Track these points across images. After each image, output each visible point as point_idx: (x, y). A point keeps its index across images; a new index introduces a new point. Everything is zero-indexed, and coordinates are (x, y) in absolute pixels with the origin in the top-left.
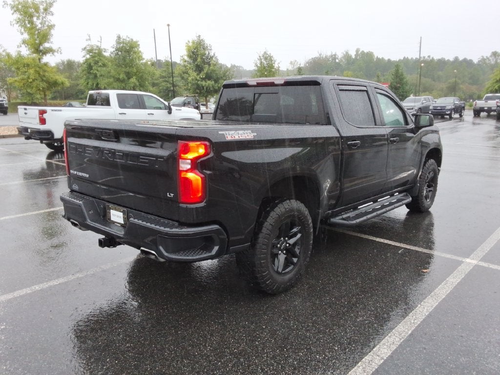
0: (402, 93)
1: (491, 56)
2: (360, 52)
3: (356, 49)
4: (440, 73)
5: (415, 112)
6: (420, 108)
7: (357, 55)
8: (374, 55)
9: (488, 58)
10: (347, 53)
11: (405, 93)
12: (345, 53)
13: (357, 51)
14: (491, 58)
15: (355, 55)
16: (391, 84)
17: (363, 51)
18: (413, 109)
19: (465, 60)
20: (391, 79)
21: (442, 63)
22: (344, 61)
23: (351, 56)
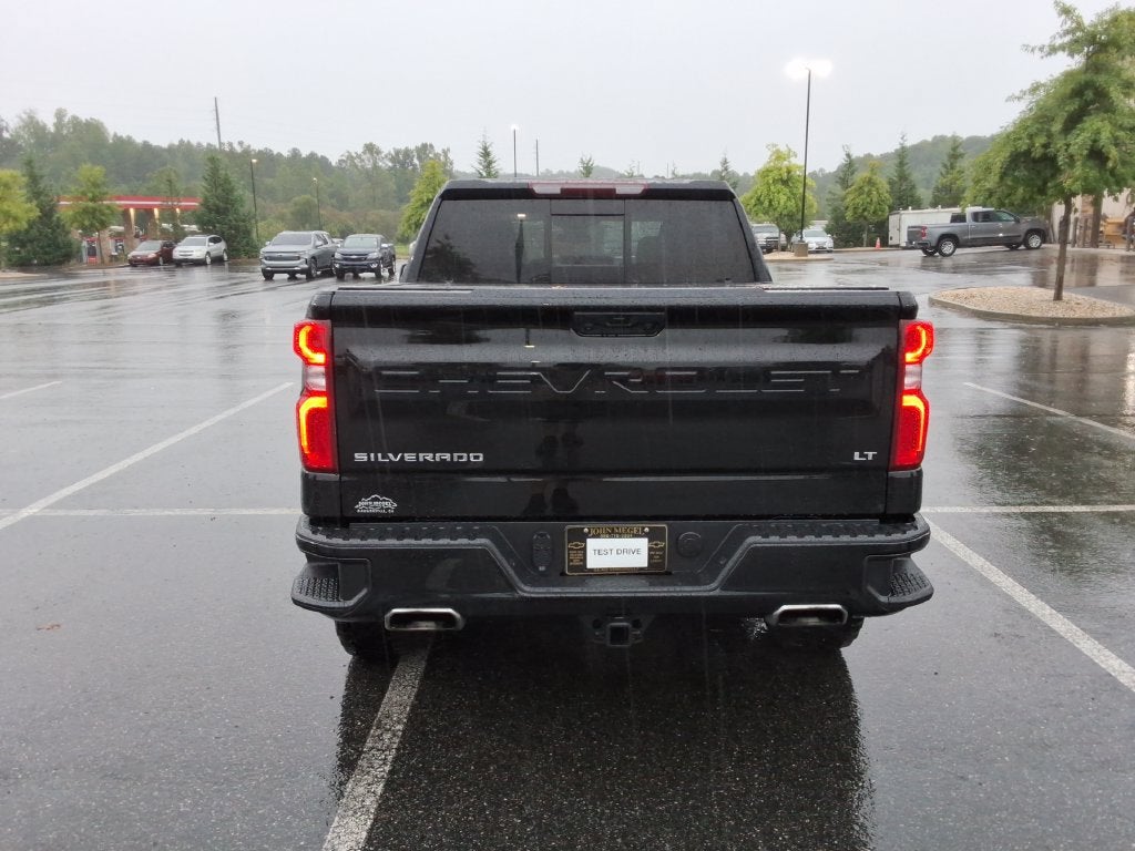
0: (234, 223)
1: (364, 153)
2: (66, 120)
3: (54, 111)
4: (269, 181)
5: (306, 266)
6: (313, 257)
7: (59, 125)
8: (106, 130)
9: (359, 156)
10: (31, 118)
11: (241, 224)
12: (24, 116)
13: (60, 115)
14: (364, 157)
15: (55, 124)
16: (206, 199)
17: (75, 118)
18: (299, 258)
19: (312, 156)
20: (203, 190)
21: (268, 158)
22: (26, 136)
23: (44, 128)
